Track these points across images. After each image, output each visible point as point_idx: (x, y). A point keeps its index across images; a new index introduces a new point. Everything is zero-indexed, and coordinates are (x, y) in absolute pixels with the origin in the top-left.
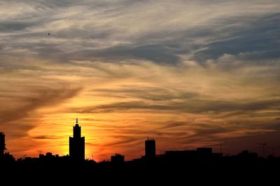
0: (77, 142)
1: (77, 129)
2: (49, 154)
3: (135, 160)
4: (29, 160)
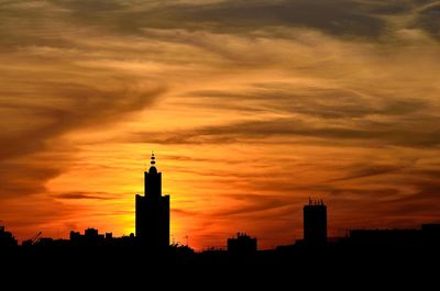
0: (153, 207)
1: (153, 179)
2: (92, 232)
3: (281, 249)
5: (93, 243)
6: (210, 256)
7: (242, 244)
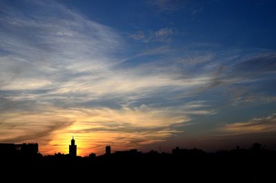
0: (73, 147)
1: (73, 141)
2: (59, 153)
3: (101, 156)
4: (50, 157)
5: (59, 156)
6: (85, 158)
7: (92, 155)
